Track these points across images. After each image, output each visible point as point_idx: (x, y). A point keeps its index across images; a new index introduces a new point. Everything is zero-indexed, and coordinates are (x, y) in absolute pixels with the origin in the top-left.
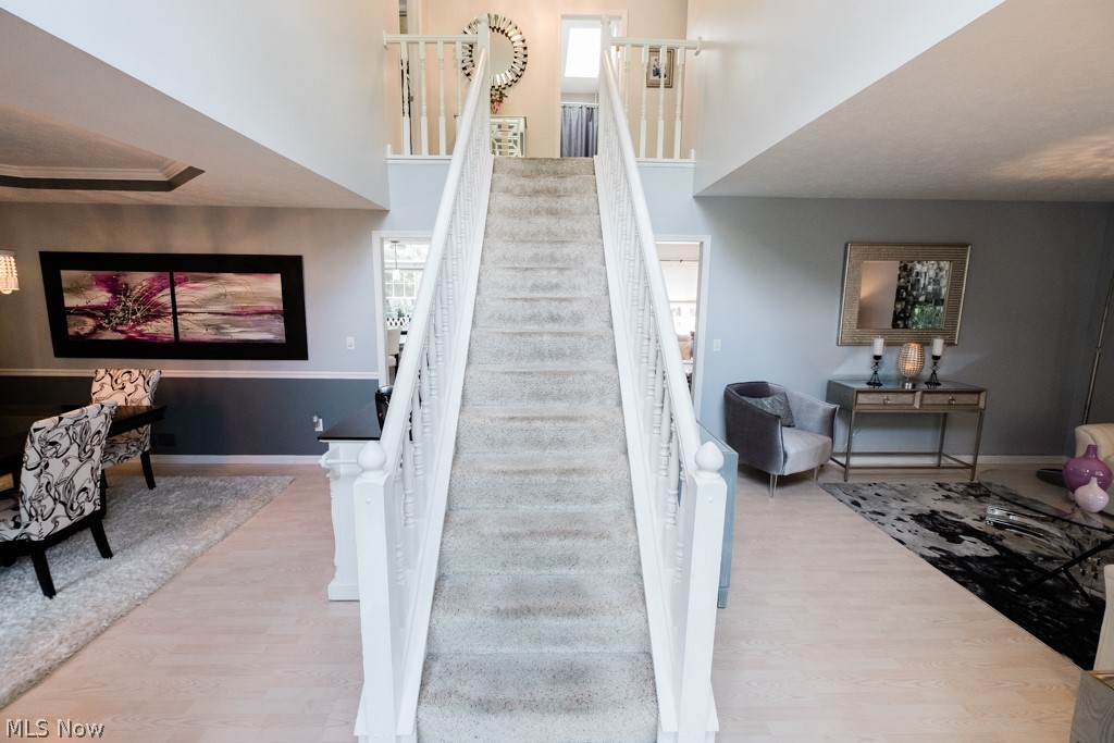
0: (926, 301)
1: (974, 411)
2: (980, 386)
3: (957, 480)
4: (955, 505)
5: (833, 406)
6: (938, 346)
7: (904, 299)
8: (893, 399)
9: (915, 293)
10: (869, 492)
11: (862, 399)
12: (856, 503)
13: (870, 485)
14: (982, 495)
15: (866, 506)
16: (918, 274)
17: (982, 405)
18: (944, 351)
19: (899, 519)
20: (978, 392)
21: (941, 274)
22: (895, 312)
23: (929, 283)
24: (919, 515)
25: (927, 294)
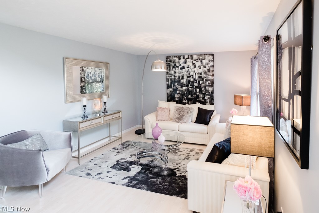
0: (92, 82)
1: (119, 119)
2: (120, 110)
3: (117, 144)
4: (122, 155)
5: (69, 133)
6: (105, 99)
7: (84, 82)
8: (94, 122)
9: (87, 79)
10: (91, 165)
11: (82, 125)
12: (89, 174)
13: (90, 161)
14: (127, 147)
15: (93, 173)
16: (88, 73)
17: (121, 116)
18: (107, 100)
19: (108, 172)
20: (119, 112)
21: (96, 73)
22: (81, 87)
23: (93, 76)
24: (114, 166)
25: (92, 80)
